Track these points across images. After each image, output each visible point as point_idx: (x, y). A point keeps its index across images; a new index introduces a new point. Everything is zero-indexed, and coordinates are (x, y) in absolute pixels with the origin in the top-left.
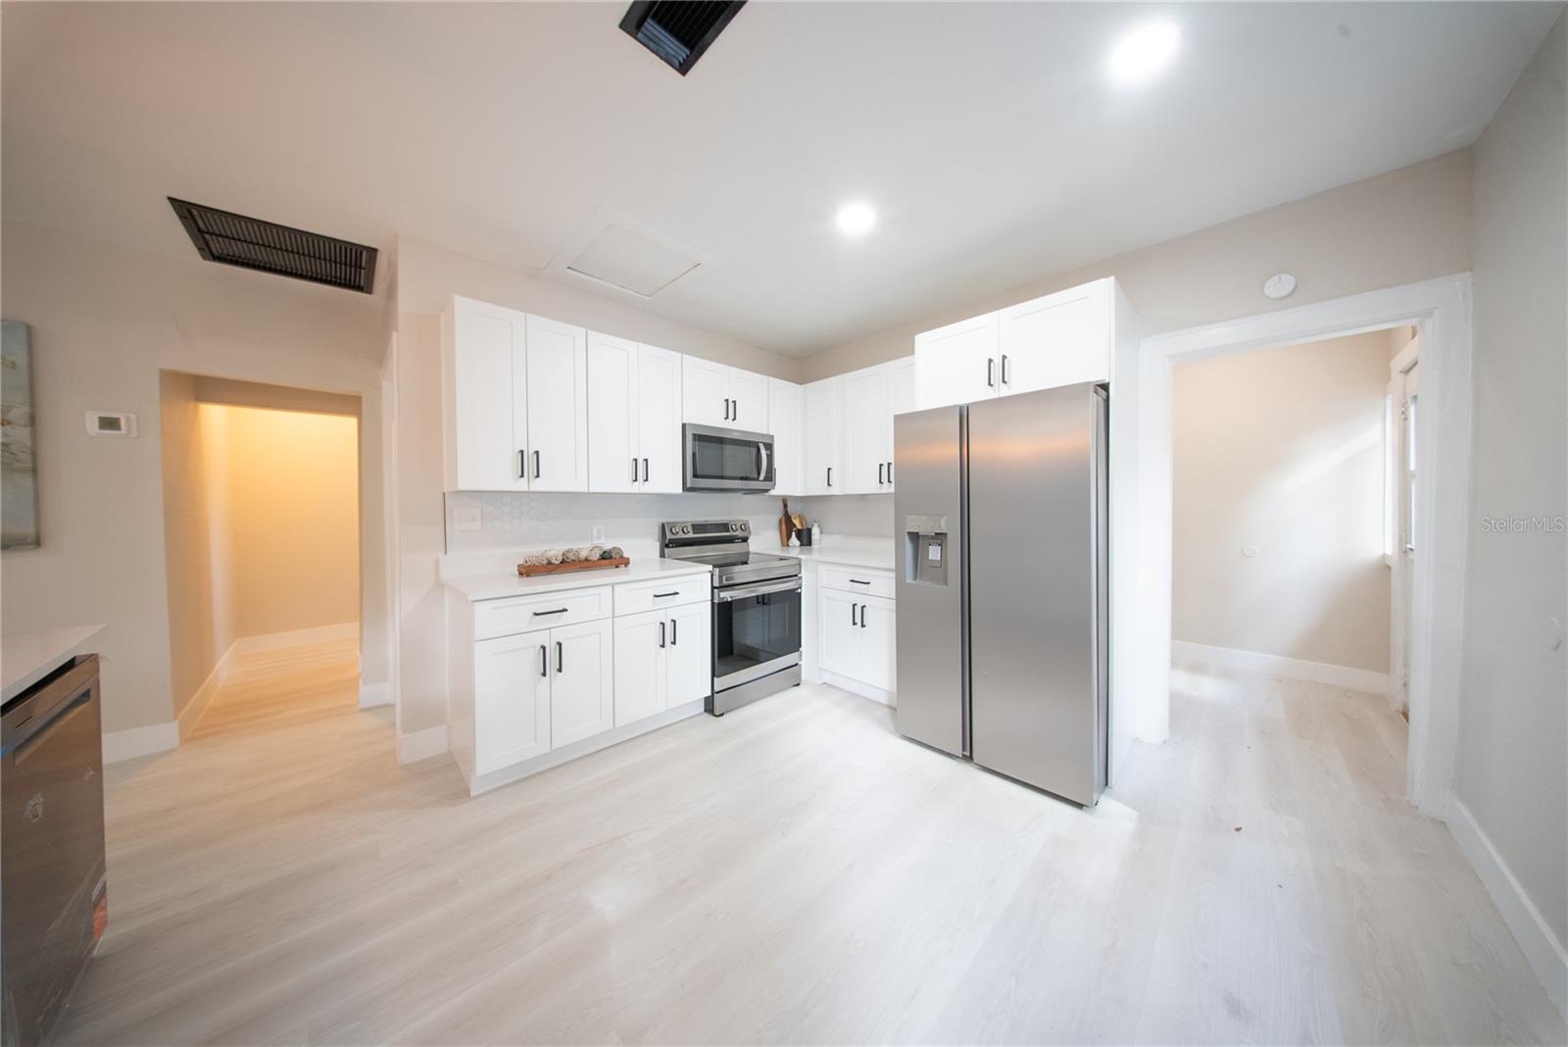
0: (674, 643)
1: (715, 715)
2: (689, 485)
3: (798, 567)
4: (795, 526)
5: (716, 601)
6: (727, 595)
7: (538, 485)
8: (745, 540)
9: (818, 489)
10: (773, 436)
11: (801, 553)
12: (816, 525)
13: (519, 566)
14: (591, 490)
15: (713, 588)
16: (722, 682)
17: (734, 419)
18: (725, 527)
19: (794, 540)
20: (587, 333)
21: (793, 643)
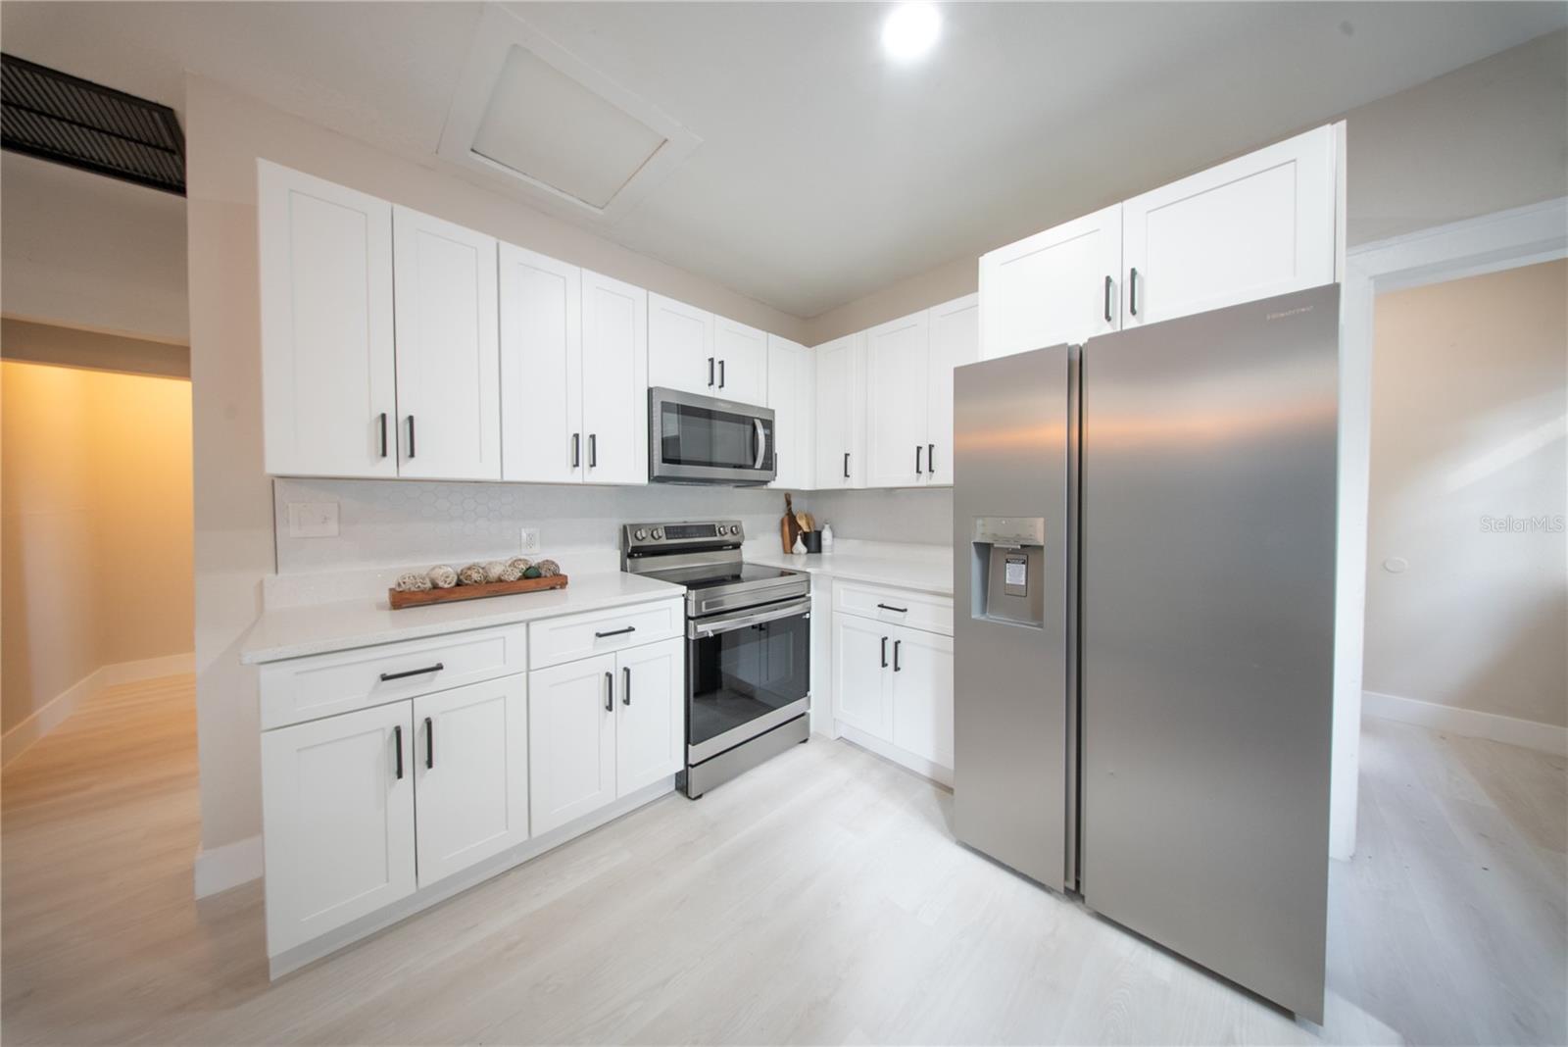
0: (627, 702)
1: (689, 798)
2: (656, 474)
3: (805, 584)
4: (800, 528)
5: (692, 637)
6: (708, 628)
7: (411, 470)
8: (737, 546)
9: (833, 481)
10: (773, 411)
11: (807, 564)
12: (827, 526)
13: (391, 590)
14: (506, 479)
15: (688, 618)
16: (699, 752)
17: (722, 386)
18: (710, 529)
19: (800, 546)
20: (498, 245)
21: (799, 686)
